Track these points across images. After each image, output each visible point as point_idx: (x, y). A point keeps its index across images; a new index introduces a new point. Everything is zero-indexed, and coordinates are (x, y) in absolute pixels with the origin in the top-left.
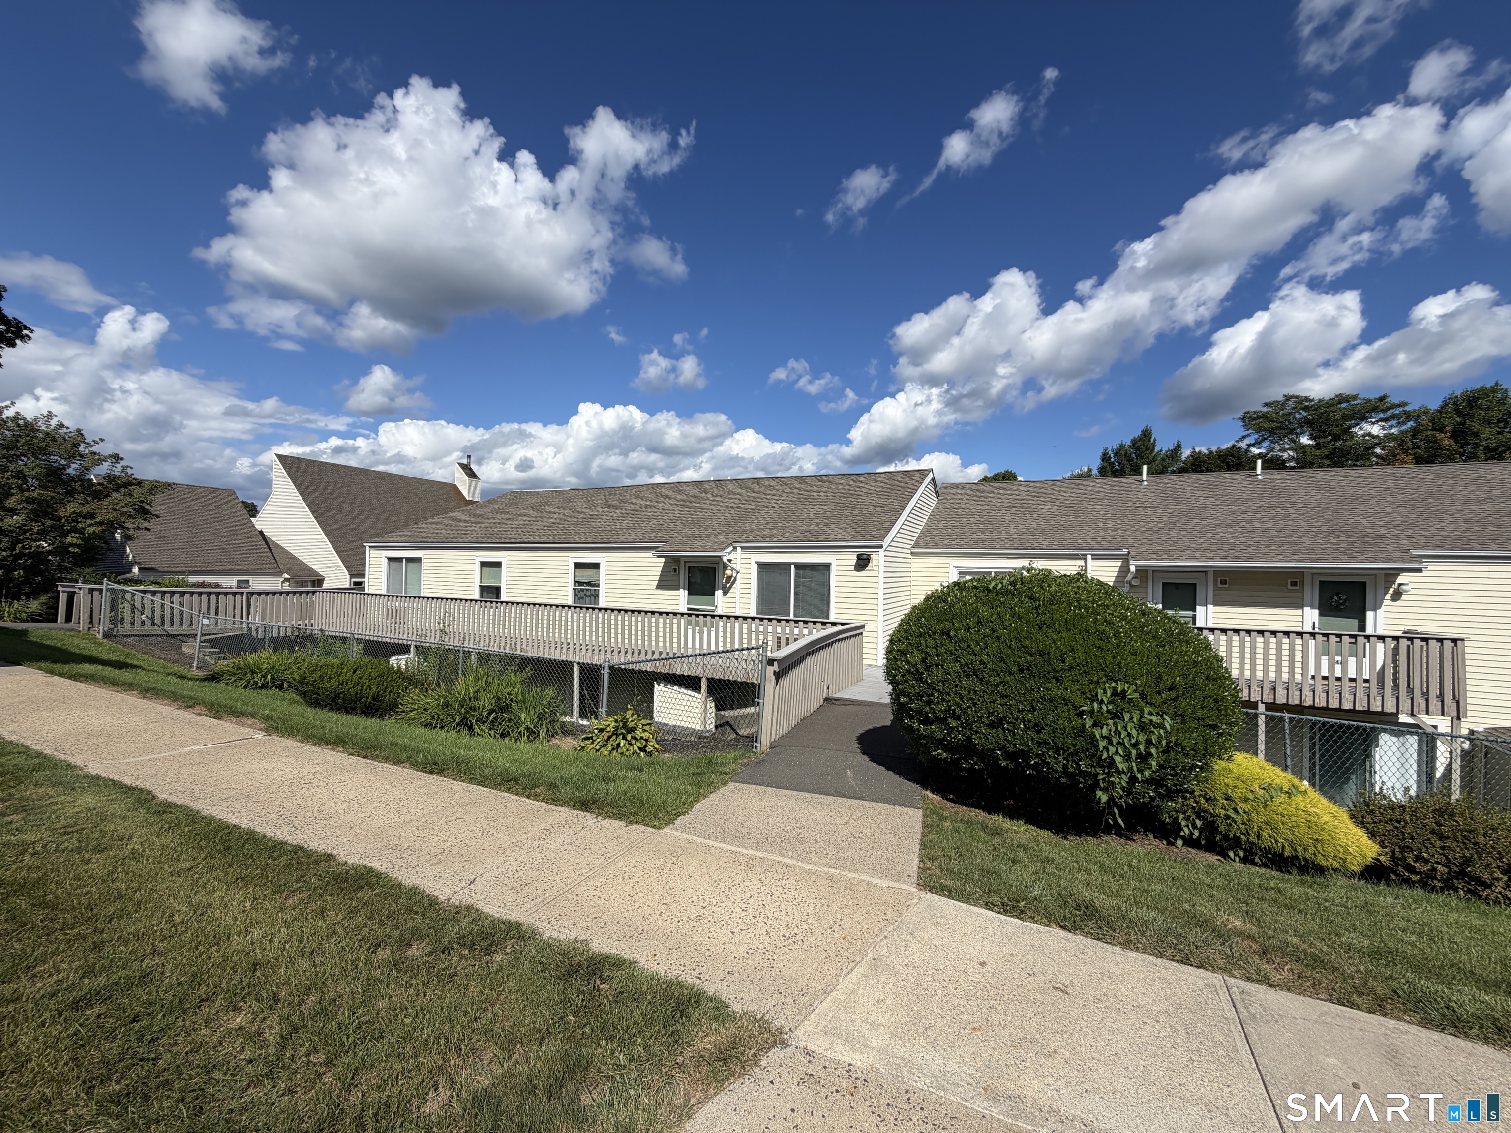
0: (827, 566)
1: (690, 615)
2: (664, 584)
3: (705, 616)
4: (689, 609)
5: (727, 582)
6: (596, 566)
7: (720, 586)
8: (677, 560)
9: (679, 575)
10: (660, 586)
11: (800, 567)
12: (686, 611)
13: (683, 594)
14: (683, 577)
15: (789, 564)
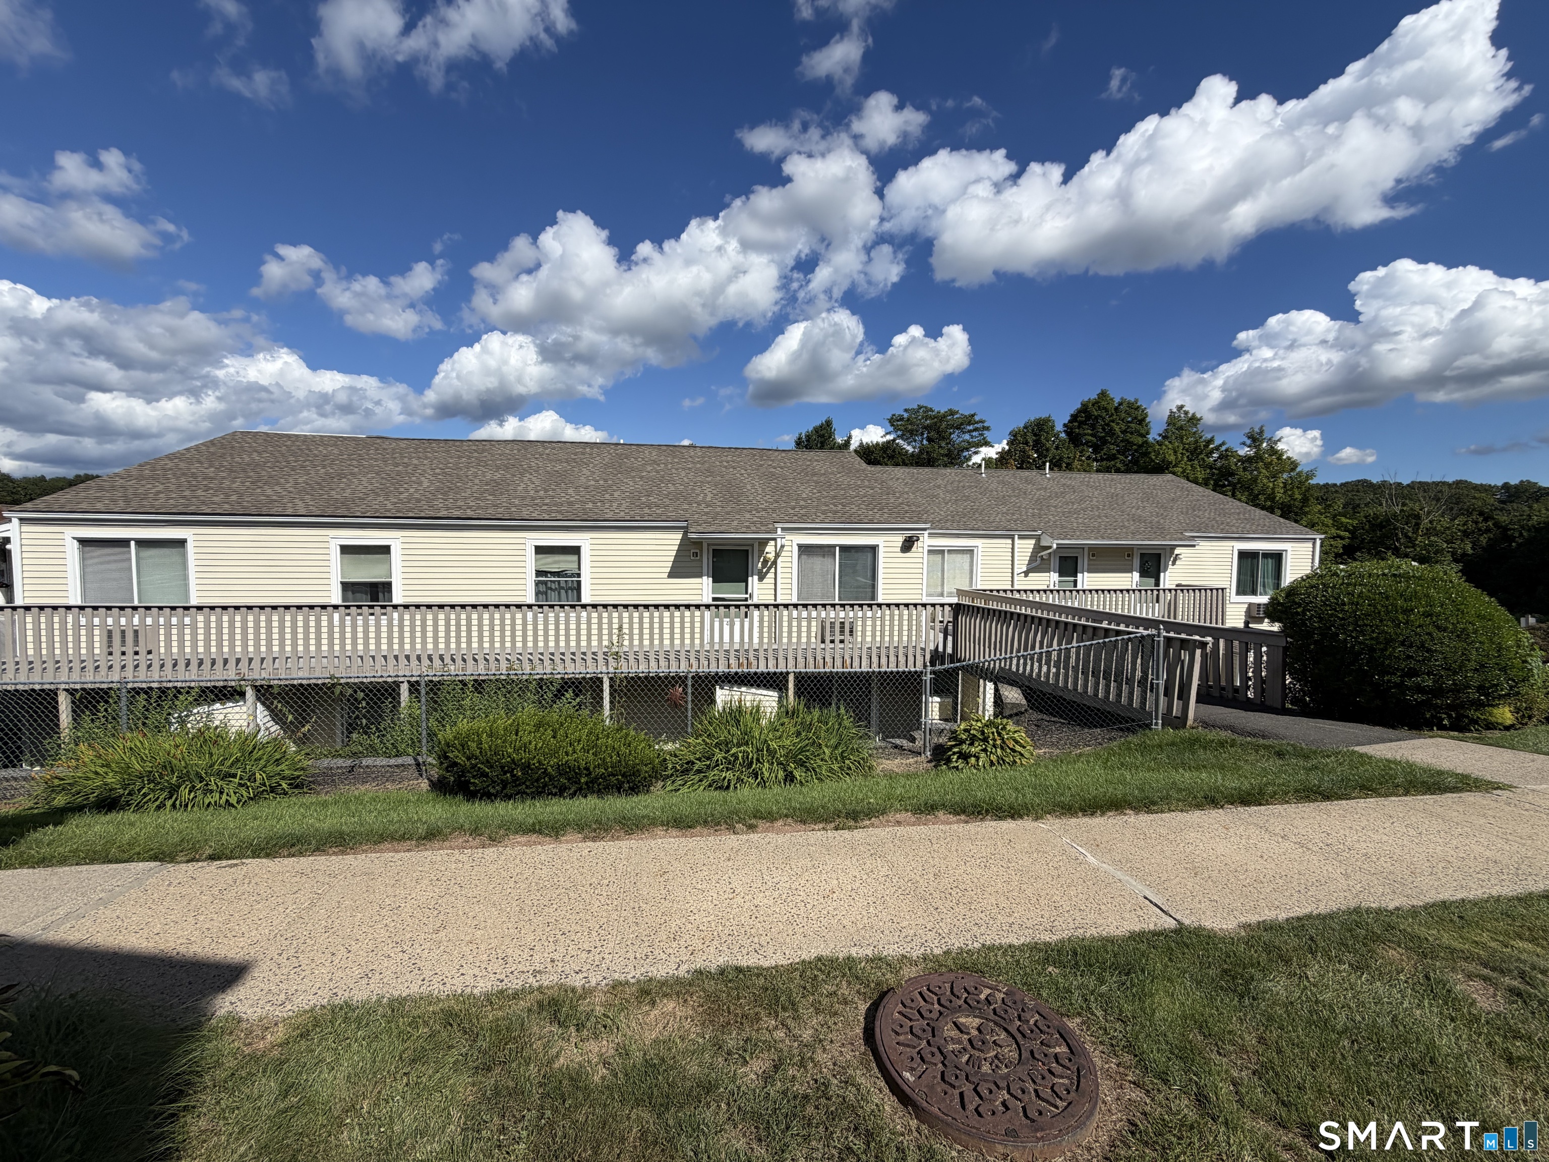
0: (873, 549)
1: (717, 607)
2: (679, 570)
3: (738, 607)
4: (714, 599)
5: (763, 567)
6: (575, 551)
7: (755, 571)
8: (698, 543)
9: (701, 561)
10: (671, 575)
11: (844, 549)
12: (710, 602)
13: (706, 582)
14: (706, 561)
15: (834, 546)
